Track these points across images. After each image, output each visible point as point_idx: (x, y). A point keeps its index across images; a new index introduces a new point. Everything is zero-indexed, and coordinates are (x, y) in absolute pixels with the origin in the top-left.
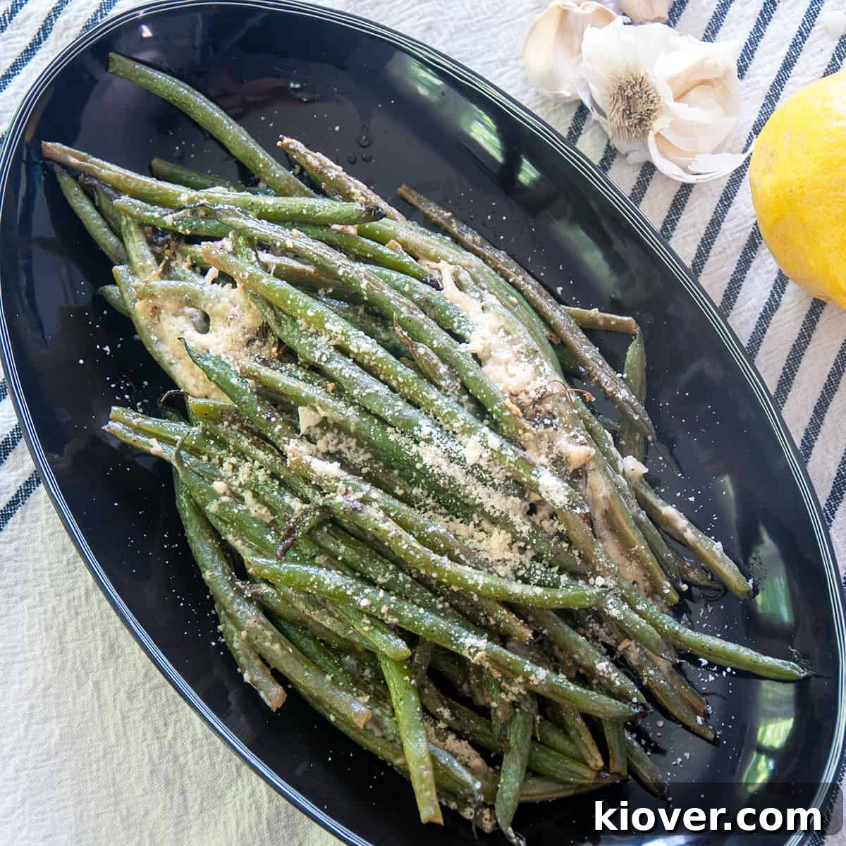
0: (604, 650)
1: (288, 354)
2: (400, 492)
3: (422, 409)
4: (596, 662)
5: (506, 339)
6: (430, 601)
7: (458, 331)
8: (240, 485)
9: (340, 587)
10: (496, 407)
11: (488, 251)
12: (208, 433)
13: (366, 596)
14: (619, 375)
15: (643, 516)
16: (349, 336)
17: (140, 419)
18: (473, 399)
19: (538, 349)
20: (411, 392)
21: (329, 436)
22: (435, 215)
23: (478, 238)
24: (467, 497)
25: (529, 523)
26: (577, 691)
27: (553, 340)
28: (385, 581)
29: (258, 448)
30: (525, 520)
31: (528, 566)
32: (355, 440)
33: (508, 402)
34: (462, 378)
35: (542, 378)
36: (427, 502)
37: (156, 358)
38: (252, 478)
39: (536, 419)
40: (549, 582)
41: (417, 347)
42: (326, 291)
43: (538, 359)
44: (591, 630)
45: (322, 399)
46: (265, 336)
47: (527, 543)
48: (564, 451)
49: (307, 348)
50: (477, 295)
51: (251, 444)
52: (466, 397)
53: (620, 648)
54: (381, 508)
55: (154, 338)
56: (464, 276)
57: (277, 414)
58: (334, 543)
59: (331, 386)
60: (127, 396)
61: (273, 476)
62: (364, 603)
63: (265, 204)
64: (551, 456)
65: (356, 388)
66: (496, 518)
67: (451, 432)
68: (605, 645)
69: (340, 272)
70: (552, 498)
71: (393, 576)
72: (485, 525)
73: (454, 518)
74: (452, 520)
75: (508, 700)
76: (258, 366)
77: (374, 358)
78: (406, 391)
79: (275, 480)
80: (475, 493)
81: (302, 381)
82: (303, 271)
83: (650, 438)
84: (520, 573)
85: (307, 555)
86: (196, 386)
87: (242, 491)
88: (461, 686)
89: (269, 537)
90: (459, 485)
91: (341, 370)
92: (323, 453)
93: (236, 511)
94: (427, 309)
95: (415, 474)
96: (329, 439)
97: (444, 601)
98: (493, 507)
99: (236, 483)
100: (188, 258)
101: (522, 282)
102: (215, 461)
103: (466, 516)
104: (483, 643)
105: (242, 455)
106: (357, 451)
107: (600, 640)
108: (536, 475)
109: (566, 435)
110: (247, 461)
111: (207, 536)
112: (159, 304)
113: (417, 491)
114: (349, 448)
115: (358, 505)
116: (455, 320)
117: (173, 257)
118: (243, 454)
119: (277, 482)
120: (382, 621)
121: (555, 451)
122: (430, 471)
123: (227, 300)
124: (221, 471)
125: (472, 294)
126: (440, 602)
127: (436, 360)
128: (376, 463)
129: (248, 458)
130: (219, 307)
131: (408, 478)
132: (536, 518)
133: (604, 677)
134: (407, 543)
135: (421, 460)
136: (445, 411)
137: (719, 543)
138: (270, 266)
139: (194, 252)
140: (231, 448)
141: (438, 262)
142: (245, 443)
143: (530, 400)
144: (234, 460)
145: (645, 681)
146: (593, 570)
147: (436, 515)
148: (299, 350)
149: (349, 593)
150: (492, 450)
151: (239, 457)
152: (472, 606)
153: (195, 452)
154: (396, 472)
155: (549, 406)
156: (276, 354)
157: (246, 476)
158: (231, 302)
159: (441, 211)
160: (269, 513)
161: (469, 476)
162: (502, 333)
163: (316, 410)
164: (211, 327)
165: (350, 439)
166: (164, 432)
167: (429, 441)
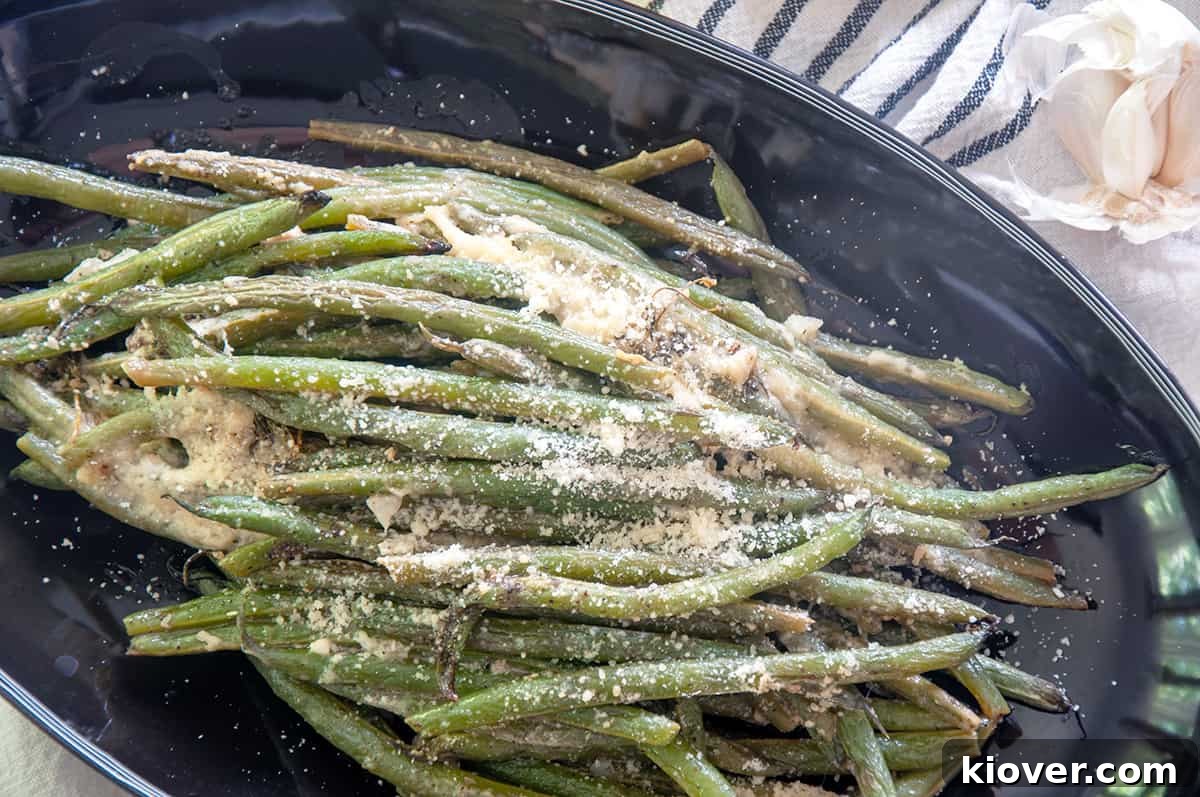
0: (899, 576)
1: (312, 440)
2: (548, 532)
3: (519, 420)
4: (901, 602)
5: (569, 271)
6: (664, 647)
7: (504, 294)
8: (345, 630)
9: (547, 694)
10: (609, 369)
11: (466, 150)
12: (264, 586)
13: (585, 687)
14: (722, 223)
15: (850, 385)
16: (377, 381)
17: (169, 617)
18: (574, 371)
19: (615, 263)
20: (494, 406)
21: (421, 511)
22: (376, 141)
23: (445, 141)
24: (636, 494)
25: (727, 482)
26: (903, 654)
27: (614, 221)
28: (596, 653)
29: (341, 574)
30: (720, 482)
31: (755, 534)
32: (456, 501)
33: (620, 354)
34: (546, 354)
35: (642, 296)
36: (589, 526)
37: (141, 527)
38: (355, 615)
39: (663, 352)
40: (792, 539)
41: (471, 348)
42: (306, 327)
43: (623, 275)
44: (870, 563)
45: (391, 476)
46: (268, 431)
47: (738, 507)
48: (718, 371)
49: (333, 422)
50: (496, 228)
51: (331, 572)
52: (564, 374)
53: (916, 562)
54: (541, 569)
55: (125, 505)
56: (467, 212)
57: (342, 523)
58: (505, 641)
59: (390, 453)
60: (128, 588)
61: (380, 597)
62: (588, 696)
63: (164, 258)
64: (706, 385)
65: (425, 442)
66: (686, 499)
67: (571, 429)
68: (895, 569)
69: (318, 303)
70: (744, 442)
71: (602, 642)
72: (675, 513)
73: (631, 524)
74: (629, 529)
75: (823, 710)
76: (284, 477)
77: (423, 390)
78: (487, 407)
79: (386, 602)
80: (643, 485)
81: (348, 466)
82: (264, 319)
83: (802, 280)
84: (751, 548)
85: (478, 671)
86: (214, 535)
87: (352, 636)
88: (752, 716)
89: (419, 675)
90: (618, 487)
91: (393, 427)
92: (425, 537)
93: (359, 666)
94: (450, 289)
95: (555, 502)
96: (423, 516)
97: (680, 634)
98: (674, 489)
99: (338, 631)
100: (105, 377)
101: (534, 170)
102: (295, 616)
103: (644, 514)
104: (759, 665)
105: (327, 592)
106: (466, 512)
107: (887, 567)
108: (707, 427)
109: (709, 349)
110: (335, 596)
111: (338, 713)
112: (106, 459)
113: (568, 519)
114: (455, 513)
115: (512, 581)
116: (492, 281)
117: (84, 385)
118: (324, 589)
119: (390, 603)
120: (621, 705)
121: (707, 376)
122: (573, 490)
123: (192, 410)
124: (309, 626)
125: (489, 230)
126: (676, 640)
127: (502, 350)
128: (498, 512)
129: (334, 592)
130: (186, 424)
131: (548, 511)
132: (731, 469)
133: (920, 613)
134: (598, 596)
135: (555, 484)
136: (550, 408)
137: (957, 360)
138: (218, 336)
139: (107, 365)
140: (306, 591)
141: (422, 210)
142: (322, 576)
143: (644, 332)
144: (318, 604)
145: (968, 585)
146: (834, 492)
147: (610, 535)
148: (324, 430)
149: (562, 695)
150: (635, 424)
151: (322, 595)
152: (715, 621)
153: (263, 619)
154: (529, 510)
155: (670, 327)
156: (297, 449)
157: (345, 615)
158: (197, 410)
159: (379, 132)
160: (401, 645)
161: (625, 470)
162: (560, 267)
163: (389, 494)
164: (189, 452)
165: (449, 502)
166: (209, 615)
167: (552, 456)
